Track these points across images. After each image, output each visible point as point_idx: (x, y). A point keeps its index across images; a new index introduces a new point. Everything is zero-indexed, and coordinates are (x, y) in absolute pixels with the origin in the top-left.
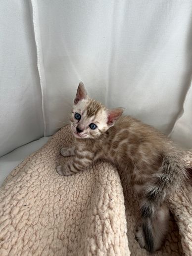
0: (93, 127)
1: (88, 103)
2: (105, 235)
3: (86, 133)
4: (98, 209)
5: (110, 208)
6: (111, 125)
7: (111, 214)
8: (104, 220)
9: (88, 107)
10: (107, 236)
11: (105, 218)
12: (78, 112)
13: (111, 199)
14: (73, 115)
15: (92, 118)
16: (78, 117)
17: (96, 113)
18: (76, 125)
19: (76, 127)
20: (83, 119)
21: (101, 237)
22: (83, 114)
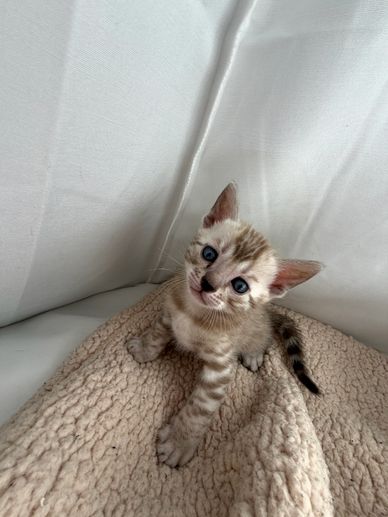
0: (241, 287)
1: (239, 229)
2: (273, 502)
3: (220, 297)
4: (258, 452)
5: (285, 451)
6: (278, 294)
7: (289, 465)
8: (271, 471)
9: (239, 239)
10: (278, 505)
11: (274, 467)
12: (212, 243)
13: (286, 436)
14: (199, 249)
15: (244, 265)
16: (211, 255)
17: (256, 257)
18: (202, 273)
19: (201, 275)
20: (222, 263)
21: (264, 503)
22: (224, 250)
